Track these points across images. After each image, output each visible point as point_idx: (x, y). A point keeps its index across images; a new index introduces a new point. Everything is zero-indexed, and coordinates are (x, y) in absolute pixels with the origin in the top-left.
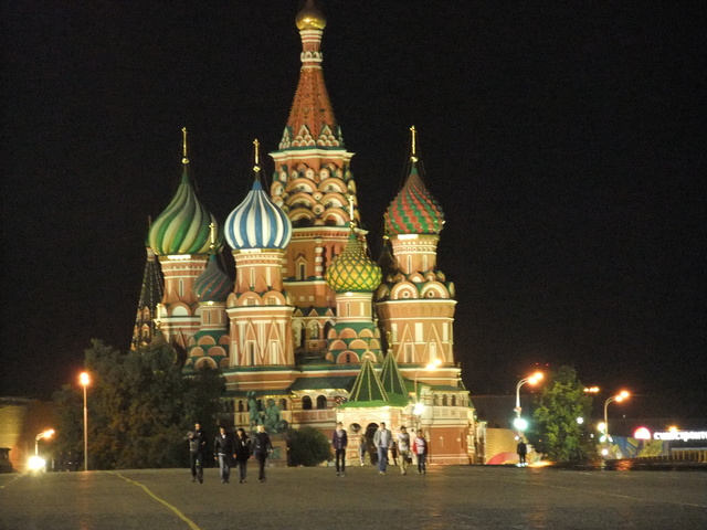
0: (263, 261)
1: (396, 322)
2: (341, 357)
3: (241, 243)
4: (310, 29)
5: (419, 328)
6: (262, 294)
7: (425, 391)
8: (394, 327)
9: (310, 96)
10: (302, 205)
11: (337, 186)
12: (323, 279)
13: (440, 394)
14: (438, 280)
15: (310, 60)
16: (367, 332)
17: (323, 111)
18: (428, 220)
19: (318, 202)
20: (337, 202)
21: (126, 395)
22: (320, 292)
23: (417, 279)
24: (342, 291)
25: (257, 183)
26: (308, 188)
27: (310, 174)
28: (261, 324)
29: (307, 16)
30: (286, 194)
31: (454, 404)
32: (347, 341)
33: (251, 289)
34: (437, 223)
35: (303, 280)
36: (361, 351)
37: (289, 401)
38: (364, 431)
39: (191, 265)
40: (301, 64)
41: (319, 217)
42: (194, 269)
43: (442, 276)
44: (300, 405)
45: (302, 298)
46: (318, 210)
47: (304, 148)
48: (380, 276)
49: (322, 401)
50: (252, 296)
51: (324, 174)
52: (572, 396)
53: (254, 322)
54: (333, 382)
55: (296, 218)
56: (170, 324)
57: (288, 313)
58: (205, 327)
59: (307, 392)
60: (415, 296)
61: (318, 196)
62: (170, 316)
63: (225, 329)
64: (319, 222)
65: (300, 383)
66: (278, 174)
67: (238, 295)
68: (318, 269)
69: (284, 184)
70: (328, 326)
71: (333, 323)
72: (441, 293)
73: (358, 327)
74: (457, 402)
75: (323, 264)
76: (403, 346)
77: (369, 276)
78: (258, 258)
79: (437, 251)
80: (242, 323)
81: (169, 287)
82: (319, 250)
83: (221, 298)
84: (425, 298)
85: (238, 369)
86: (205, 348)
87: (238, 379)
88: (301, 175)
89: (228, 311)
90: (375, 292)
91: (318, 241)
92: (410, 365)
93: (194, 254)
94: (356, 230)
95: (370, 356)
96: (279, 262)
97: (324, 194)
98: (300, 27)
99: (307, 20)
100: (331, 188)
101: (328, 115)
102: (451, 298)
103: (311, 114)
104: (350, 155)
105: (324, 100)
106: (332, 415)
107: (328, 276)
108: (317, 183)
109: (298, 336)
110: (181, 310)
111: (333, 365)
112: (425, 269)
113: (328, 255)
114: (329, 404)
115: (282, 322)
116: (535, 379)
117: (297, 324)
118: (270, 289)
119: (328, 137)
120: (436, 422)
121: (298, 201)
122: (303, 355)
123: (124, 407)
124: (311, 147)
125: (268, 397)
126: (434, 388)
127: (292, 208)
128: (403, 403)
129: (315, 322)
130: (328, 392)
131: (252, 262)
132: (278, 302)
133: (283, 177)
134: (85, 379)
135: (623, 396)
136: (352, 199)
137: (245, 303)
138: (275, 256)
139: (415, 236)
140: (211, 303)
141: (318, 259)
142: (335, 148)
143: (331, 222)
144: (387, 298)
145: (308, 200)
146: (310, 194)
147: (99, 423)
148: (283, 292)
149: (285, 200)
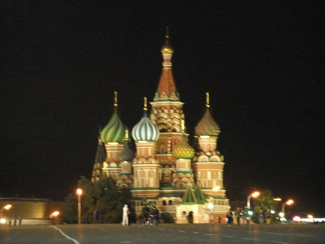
0: (148, 146)
1: (200, 171)
2: (178, 184)
3: (139, 138)
4: (167, 53)
5: (209, 174)
6: (147, 159)
7: (211, 199)
8: (199, 173)
9: (167, 80)
10: (163, 124)
11: (177, 116)
12: (171, 153)
13: (217, 200)
14: (217, 154)
15: (167, 65)
16: (189, 175)
17: (171, 86)
18: (213, 130)
19: (170, 123)
20: (177, 122)
21: (96, 199)
22: (170, 159)
23: (209, 154)
24: (178, 158)
25: (146, 115)
26: (165, 116)
27: (166, 111)
28: (147, 171)
29: (166, 48)
30: (156, 119)
31: (223, 204)
32: (180, 178)
33: (143, 157)
34: (217, 131)
35: (163, 154)
36: (186, 182)
37: (157, 202)
38: (187, 214)
39: (118, 147)
40: (163, 67)
41: (170, 128)
42: (119, 148)
43: (218, 153)
44: (161, 203)
45: (162, 161)
46: (169, 126)
47: (164, 101)
48: (194, 153)
49: (170, 202)
50: (143, 160)
51: (172, 111)
52: (269, 202)
53: (144, 170)
54: (175, 194)
55: (161, 128)
56: (109, 170)
57: (157, 167)
58: (124, 172)
59: (165, 198)
60: (208, 161)
61: (169, 120)
62: (109, 167)
63: (132, 173)
64: (169, 131)
65: (162, 195)
66: (153, 111)
67: (138, 159)
68: (169, 149)
69: (156, 115)
70: (173, 172)
71: (175, 171)
72: (218, 160)
73: (185, 173)
74: (224, 204)
75: (171, 148)
76: (203, 180)
77: (190, 152)
78: (146, 145)
79: (217, 143)
80: (139, 171)
81: (109, 156)
82: (170, 142)
83: (130, 160)
84: (212, 162)
85: (138, 189)
86: (124, 180)
87: (137, 192)
88: (163, 112)
89: (133, 165)
90: (192, 159)
91: (169, 138)
92: (205, 188)
93: (120, 142)
94: (185, 134)
95: (190, 185)
96: (154, 147)
97: (172, 119)
98: (163, 52)
99: (166, 50)
100: (175, 117)
101: (174, 88)
102: (223, 162)
103: (167, 88)
104: (182, 104)
105: (172, 82)
106: (175, 208)
107: (173, 152)
108: (169, 115)
109: (161, 176)
110: (113, 165)
111: (175, 188)
112: (212, 150)
113: (173, 144)
114: (174, 203)
115: (155, 170)
116: (256, 195)
117: (160, 171)
118: (150, 157)
119: (174, 96)
120: (216, 211)
121: (161, 122)
122: (163, 183)
123: (94, 203)
124: (167, 100)
125: (149, 200)
126: (215, 197)
127: (159, 124)
128: (203, 203)
129: (168, 171)
130: (173, 199)
131: (144, 146)
132: (154, 162)
133: (155, 112)
134: (79, 192)
135: (290, 202)
136: (183, 122)
137: (140, 162)
138: (152, 144)
139: (208, 137)
140: (126, 162)
141: (169, 145)
142: (176, 101)
143: (174, 131)
144: (196, 161)
145: (165, 122)
146: (166, 119)
147: (85, 209)
148: (156, 158)
149: (156, 121)
